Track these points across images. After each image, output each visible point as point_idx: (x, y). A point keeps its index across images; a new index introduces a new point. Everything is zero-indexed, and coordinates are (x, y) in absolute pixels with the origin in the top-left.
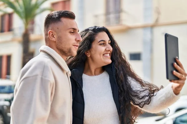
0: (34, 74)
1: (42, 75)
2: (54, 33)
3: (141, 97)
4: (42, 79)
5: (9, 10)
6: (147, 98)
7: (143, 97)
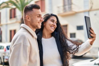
0: (19, 43)
1: (24, 43)
2: (29, 17)
3: (73, 49)
4: (24, 45)
5: (14, 7)
6: (76, 49)
7: (74, 49)
